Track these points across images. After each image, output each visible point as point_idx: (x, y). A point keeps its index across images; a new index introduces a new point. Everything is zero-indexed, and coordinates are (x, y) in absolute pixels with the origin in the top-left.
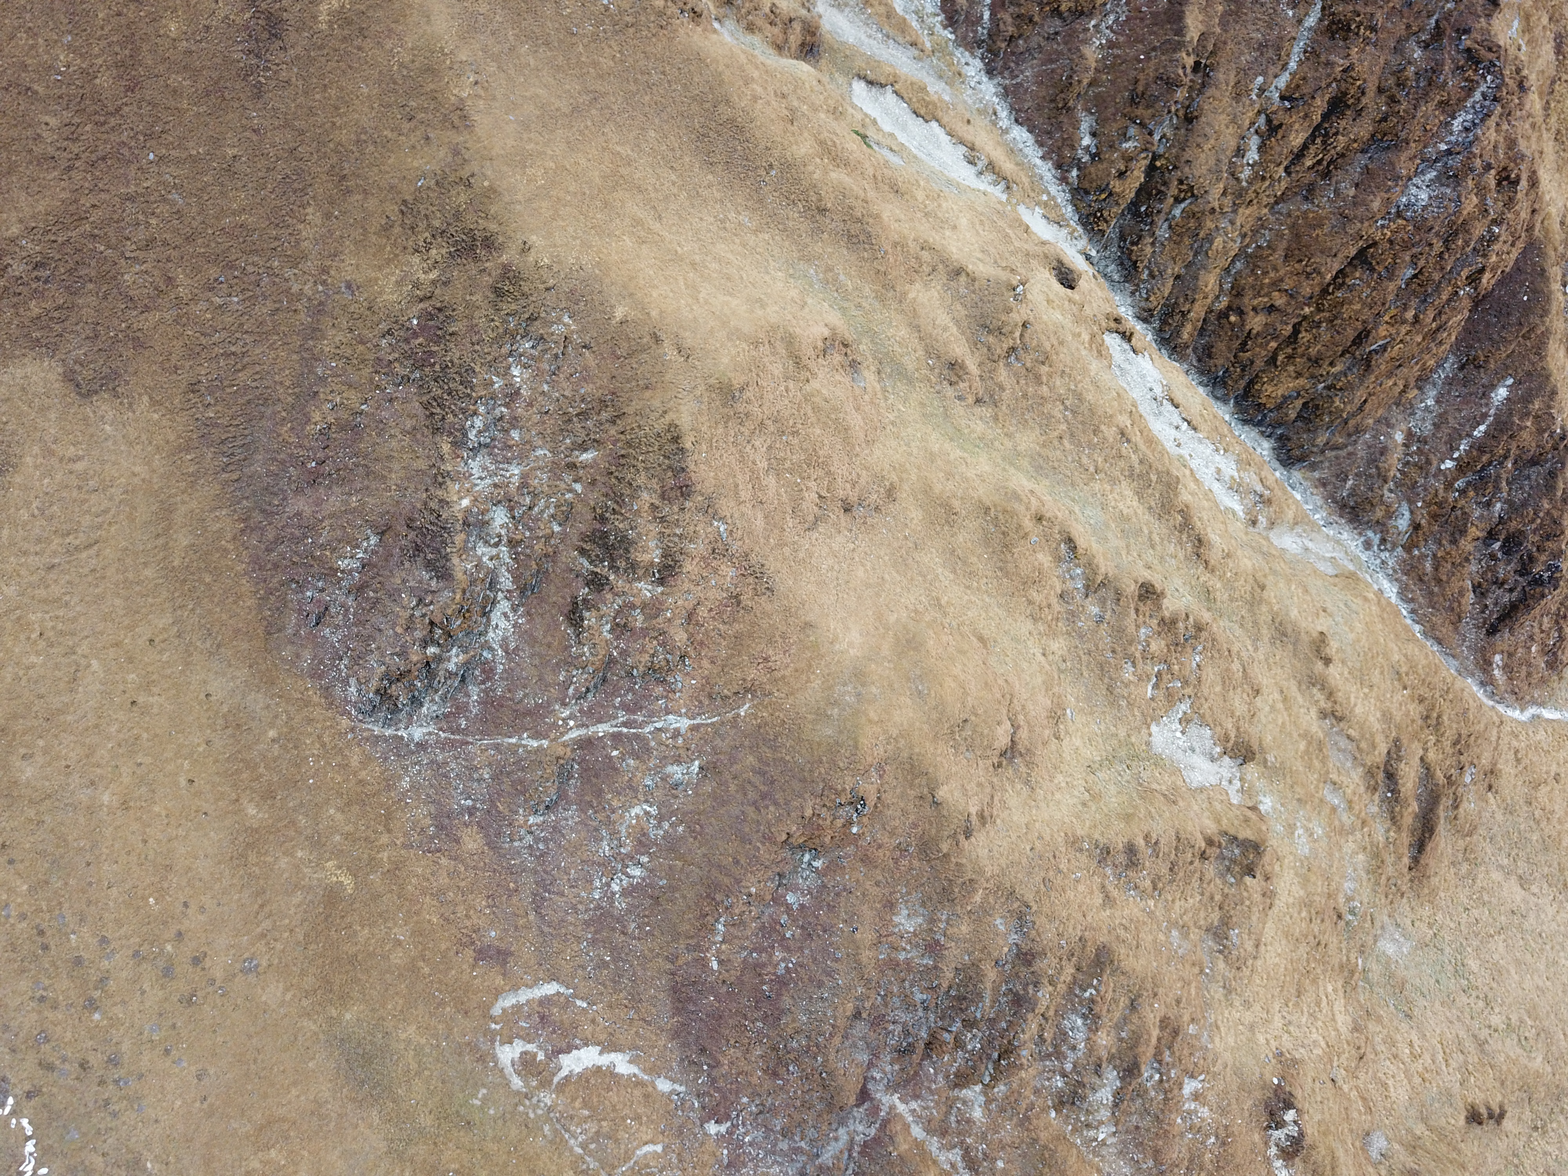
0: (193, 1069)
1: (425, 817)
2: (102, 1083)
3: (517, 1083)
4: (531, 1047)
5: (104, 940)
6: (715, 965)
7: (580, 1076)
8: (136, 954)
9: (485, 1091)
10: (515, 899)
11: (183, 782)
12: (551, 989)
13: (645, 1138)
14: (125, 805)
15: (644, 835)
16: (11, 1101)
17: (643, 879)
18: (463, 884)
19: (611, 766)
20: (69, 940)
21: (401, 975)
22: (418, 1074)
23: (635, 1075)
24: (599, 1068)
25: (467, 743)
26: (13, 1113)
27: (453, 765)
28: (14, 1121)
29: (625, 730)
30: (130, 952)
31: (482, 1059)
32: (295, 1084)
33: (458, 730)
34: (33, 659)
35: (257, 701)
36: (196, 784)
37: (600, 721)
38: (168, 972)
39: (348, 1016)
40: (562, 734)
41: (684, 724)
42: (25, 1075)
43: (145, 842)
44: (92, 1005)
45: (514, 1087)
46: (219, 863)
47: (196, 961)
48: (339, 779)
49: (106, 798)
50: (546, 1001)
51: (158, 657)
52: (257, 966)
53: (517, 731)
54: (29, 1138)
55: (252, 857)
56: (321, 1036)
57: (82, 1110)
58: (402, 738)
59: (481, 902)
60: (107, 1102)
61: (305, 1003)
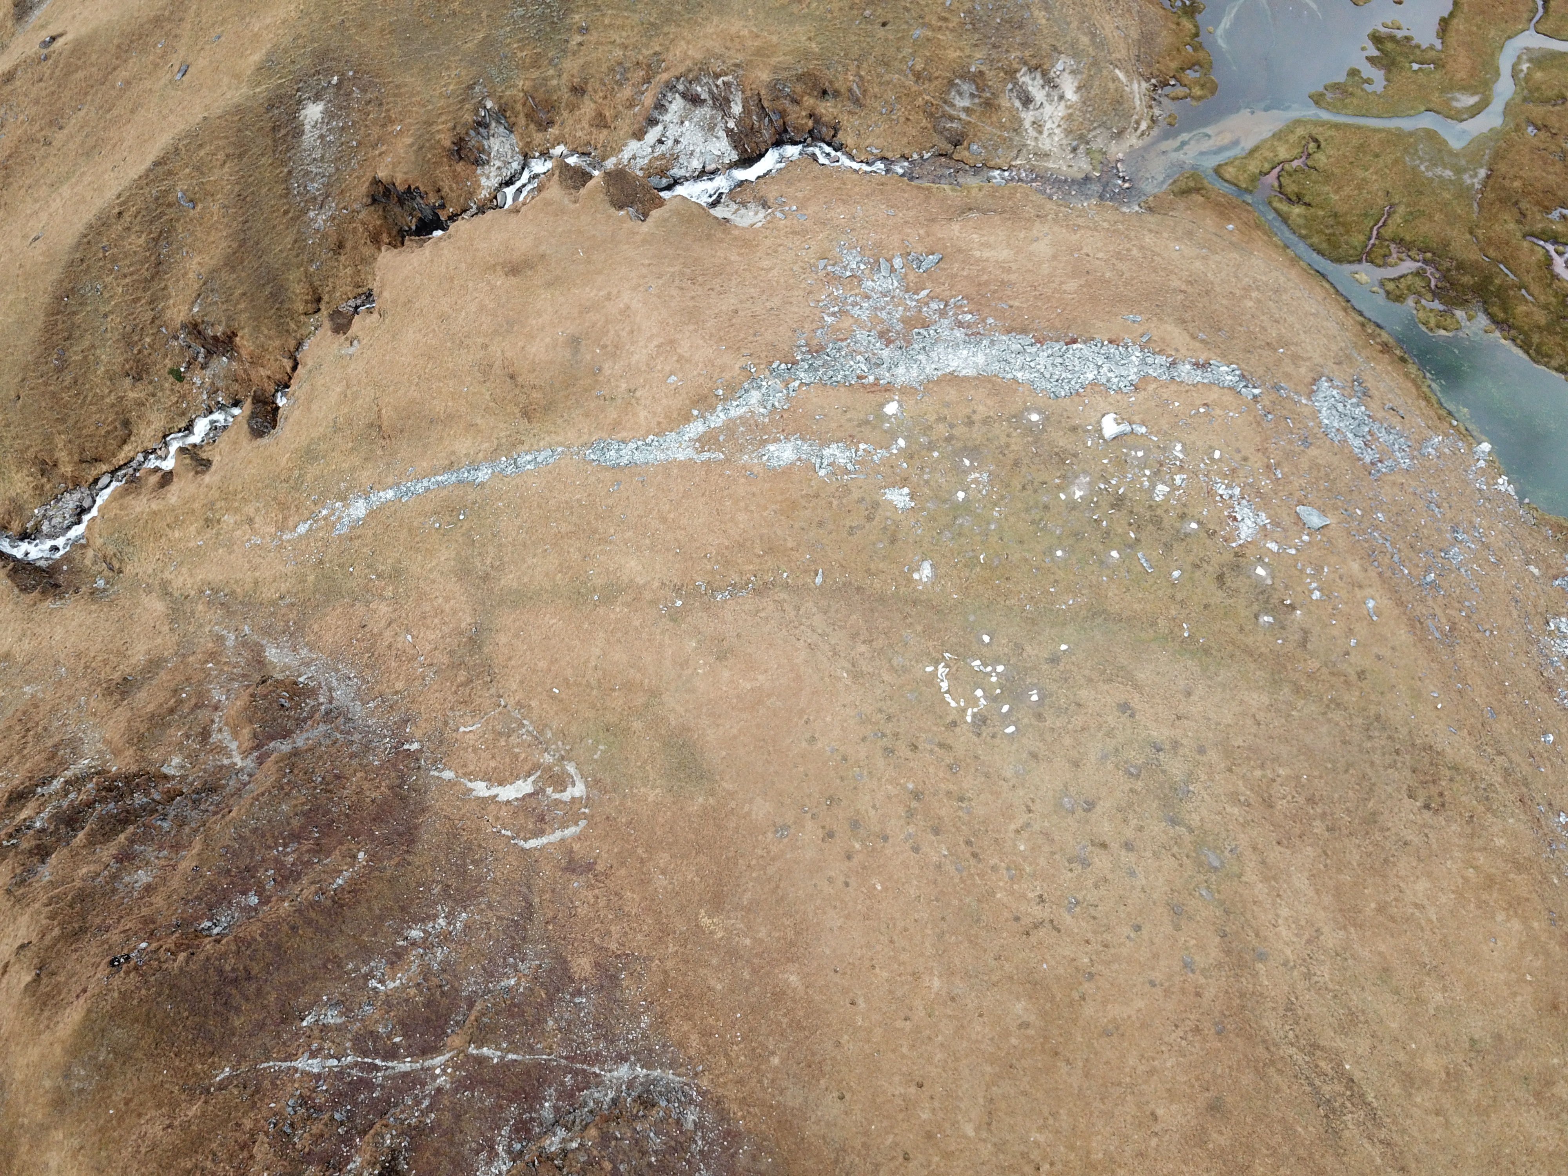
0: (820, 745)
1: (628, 988)
2: (896, 735)
3: (571, 769)
4: (557, 796)
5: (916, 849)
6: (361, 855)
7: (518, 778)
8: (886, 838)
9: (595, 757)
10: (550, 914)
11: (861, 1003)
12: (532, 843)
13: (471, 736)
14: (916, 976)
15: (392, 963)
16: (969, 719)
17: (410, 927)
18: (598, 925)
19: (406, 1028)
20: (948, 849)
21: (661, 842)
22: (645, 762)
23: (470, 781)
24: (500, 785)
25: (566, 1058)
26: (964, 710)
27: (587, 1035)
28: (962, 704)
29: (378, 1062)
30: (891, 840)
31: (597, 781)
32: (735, 737)
33: (576, 1073)
34: (1041, 1138)
35: (793, 1097)
36: (848, 1001)
37: (405, 1075)
38: (855, 825)
39: (701, 800)
40: (452, 1058)
41: (303, 1063)
42: (962, 739)
43: (892, 941)
44: (917, 795)
45: (573, 764)
46: (818, 923)
47: (831, 835)
48: (711, 1020)
49: (936, 983)
50: (538, 833)
51: (899, 1138)
52: (776, 832)
53: (505, 1066)
54: (947, 692)
55: (791, 934)
56: (717, 778)
57: (908, 714)
58: (642, 1067)
59: (583, 911)
60: (889, 719)
61: (733, 804)
